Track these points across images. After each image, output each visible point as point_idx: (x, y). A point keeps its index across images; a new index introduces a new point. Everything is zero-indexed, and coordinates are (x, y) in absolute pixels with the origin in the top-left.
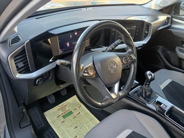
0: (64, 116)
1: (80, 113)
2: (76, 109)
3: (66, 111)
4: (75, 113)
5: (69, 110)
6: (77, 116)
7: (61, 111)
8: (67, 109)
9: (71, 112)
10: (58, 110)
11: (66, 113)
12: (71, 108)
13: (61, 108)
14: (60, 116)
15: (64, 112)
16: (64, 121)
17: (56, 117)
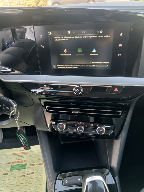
0: (13, 167)
1: (33, 173)
2: (34, 165)
3: (21, 160)
4: (28, 170)
5: (25, 161)
6: (26, 175)
7: (16, 157)
8: (24, 159)
9: (24, 166)
10: (14, 154)
11: (19, 164)
12: (29, 160)
13: (19, 154)
14: (10, 163)
15: (18, 160)
16: (7, 174)
17: (4, 162)
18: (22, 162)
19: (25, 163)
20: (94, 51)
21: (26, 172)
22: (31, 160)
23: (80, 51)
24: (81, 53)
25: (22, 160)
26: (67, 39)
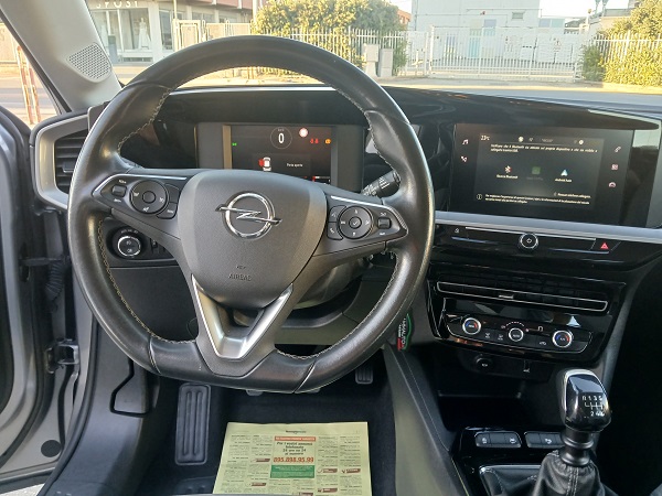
0: (278, 470)
1: (335, 490)
2: (335, 471)
3: (297, 456)
4: (320, 482)
5: (310, 460)
6: (315, 493)
7: (283, 446)
8: (306, 455)
9: (307, 471)
10: (279, 439)
11: (292, 464)
12: (321, 458)
13: (291, 439)
14: (267, 460)
15: (290, 456)
16: (264, 484)
17: (253, 457)
18: (300, 459)
19: (310, 464)
20: (564, 173)
21: (316, 487)
22: (325, 459)
23: (536, 171)
24: (538, 176)
25: (301, 456)
26: (515, 149)
